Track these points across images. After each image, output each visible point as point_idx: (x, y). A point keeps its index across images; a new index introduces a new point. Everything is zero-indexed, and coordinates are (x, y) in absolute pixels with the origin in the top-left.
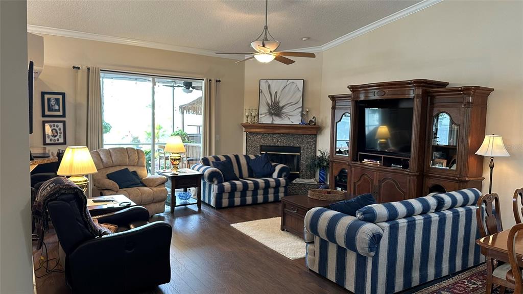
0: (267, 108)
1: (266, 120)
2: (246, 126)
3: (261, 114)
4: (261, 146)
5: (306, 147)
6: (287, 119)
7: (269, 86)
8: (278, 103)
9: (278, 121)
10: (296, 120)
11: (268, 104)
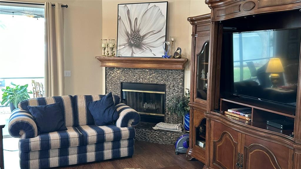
0: (127, 38)
1: (125, 52)
2: (102, 60)
3: (120, 46)
4: (122, 83)
5: (172, 85)
6: (148, 51)
7: (128, 12)
8: (139, 31)
9: (138, 54)
10: (159, 52)
11: (127, 34)
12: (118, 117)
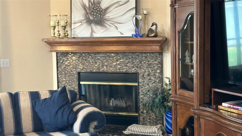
0: (83, 12)
2: (51, 44)
3: (75, 23)
5: (146, 73)
6: (113, 28)
9: (100, 33)
10: (127, 30)
11: (84, 7)
12: (75, 119)
